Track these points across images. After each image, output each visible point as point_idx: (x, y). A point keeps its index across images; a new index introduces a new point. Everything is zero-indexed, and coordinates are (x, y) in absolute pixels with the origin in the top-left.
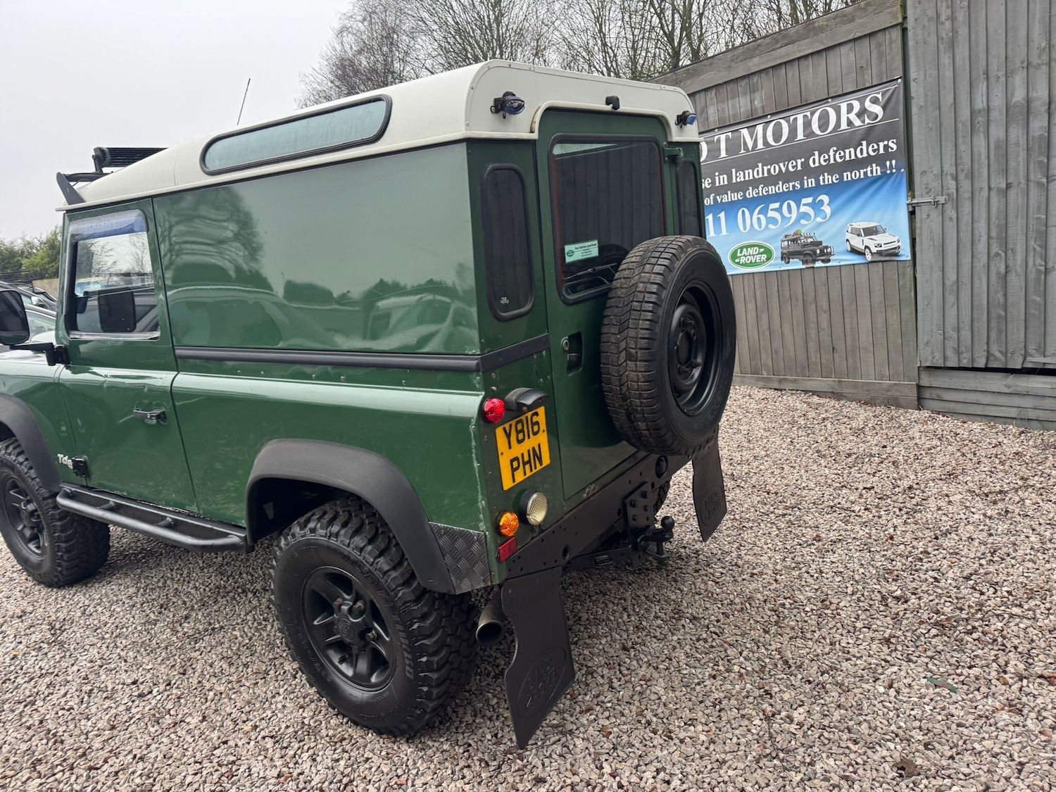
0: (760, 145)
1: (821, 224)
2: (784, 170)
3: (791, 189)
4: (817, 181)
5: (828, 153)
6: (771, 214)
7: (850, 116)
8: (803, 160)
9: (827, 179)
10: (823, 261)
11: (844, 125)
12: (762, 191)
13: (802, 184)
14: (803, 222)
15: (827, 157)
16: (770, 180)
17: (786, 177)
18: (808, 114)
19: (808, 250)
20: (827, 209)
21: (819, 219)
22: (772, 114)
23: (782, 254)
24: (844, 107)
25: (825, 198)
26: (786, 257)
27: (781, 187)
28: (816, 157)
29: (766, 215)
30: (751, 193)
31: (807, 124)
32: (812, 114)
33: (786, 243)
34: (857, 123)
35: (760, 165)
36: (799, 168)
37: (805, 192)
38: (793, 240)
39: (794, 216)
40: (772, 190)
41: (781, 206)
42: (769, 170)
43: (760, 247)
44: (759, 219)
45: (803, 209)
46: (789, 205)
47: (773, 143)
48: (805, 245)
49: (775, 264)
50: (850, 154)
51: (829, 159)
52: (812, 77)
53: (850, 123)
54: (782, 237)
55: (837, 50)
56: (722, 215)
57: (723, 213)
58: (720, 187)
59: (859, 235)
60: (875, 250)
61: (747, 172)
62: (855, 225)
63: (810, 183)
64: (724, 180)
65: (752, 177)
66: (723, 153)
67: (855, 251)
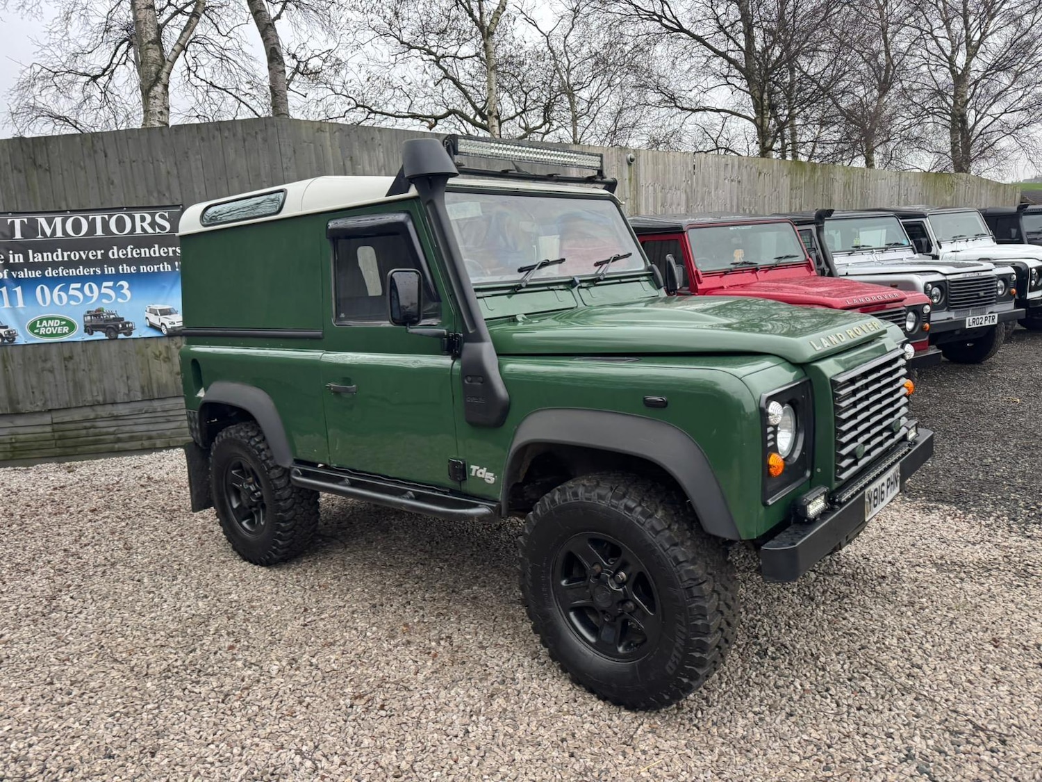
0: (59, 234)
1: (121, 303)
2: (84, 257)
3: (92, 273)
4: (117, 270)
6: (72, 292)
7: (143, 224)
8: (103, 251)
9: (125, 269)
10: (125, 334)
12: (62, 271)
13: (103, 270)
14: (104, 301)
15: (125, 252)
16: (69, 264)
17: (87, 263)
18: (104, 217)
19: (109, 324)
20: (128, 293)
21: (118, 299)
22: (72, 211)
23: (86, 326)
24: (138, 217)
25: (123, 283)
26: (89, 329)
27: (81, 271)
28: (115, 251)
29: (67, 293)
30: (50, 272)
32: (110, 217)
33: (89, 318)
35: (59, 250)
36: (99, 257)
37: (106, 278)
38: (96, 316)
39: (96, 295)
40: (72, 272)
41: (83, 286)
42: (69, 256)
43: (61, 320)
44: (59, 295)
45: (103, 291)
46: (91, 288)
47: (72, 234)
48: (108, 320)
49: (79, 335)
51: (127, 254)
54: (84, 312)
56: (18, 289)
57: (20, 287)
58: (14, 264)
59: (156, 314)
60: (169, 326)
61: (45, 254)
62: (153, 307)
63: (112, 270)
64: (19, 258)
65: (50, 260)
66: (18, 235)
67: (152, 326)
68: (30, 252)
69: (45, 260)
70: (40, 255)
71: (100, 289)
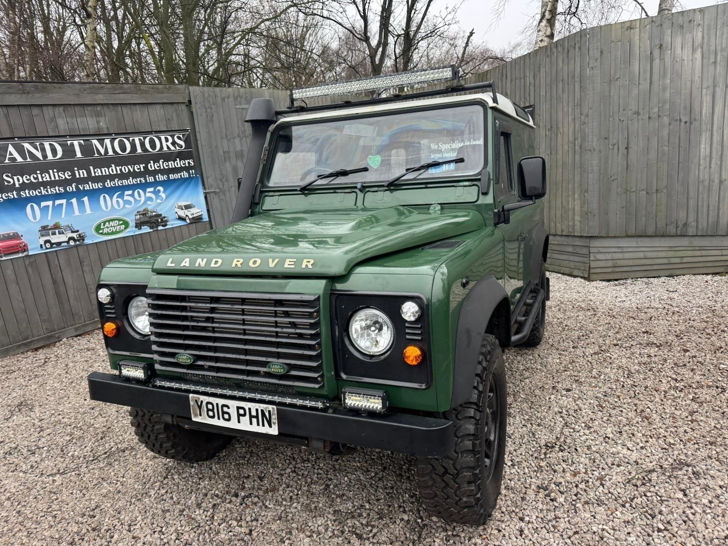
0: (111, 153)
1: (160, 204)
2: (132, 170)
3: (139, 182)
4: (155, 179)
5: (159, 162)
6: (126, 198)
7: (168, 143)
8: (144, 165)
10: (163, 226)
11: (165, 149)
12: (117, 182)
13: (146, 179)
14: (149, 203)
15: (158, 165)
16: (122, 176)
17: (135, 175)
18: (142, 138)
19: (153, 220)
20: (163, 195)
21: (159, 201)
22: (116, 134)
23: (136, 224)
24: (163, 138)
25: (161, 188)
26: (139, 225)
27: (131, 181)
28: (152, 164)
29: (122, 199)
30: (109, 184)
31: (142, 144)
32: (145, 138)
33: (138, 216)
34: (172, 148)
35: (113, 165)
36: (142, 170)
37: (147, 185)
38: (143, 214)
39: (143, 199)
40: (125, 182)
41: (133, 193)
42: (121, 170)
43: (119, 220)
44: (117, 201)
45: (148, 195)
46: (139, 193)
47: (120, 152)
48: (152, 217)
49: (132, 231)
50: (171, 164)
51: (160, 166)
52: (140, 118)
53: (168, 147)
54: (135, 213)
55: (154, 106)
56: (86, 199)
57: (86, 197)
58: (80, 178)
59: (182, 209)
60: (191, 217)
61: (103, 169)
62: (180, 204)
63: (151, 179)
64: (83, 174)
65: (108, 173)
66: (79, 155)
67: (180, 218)
68: (91, 168)
69: (104, 174)
70: (99, 170)
71: (145, 194)
